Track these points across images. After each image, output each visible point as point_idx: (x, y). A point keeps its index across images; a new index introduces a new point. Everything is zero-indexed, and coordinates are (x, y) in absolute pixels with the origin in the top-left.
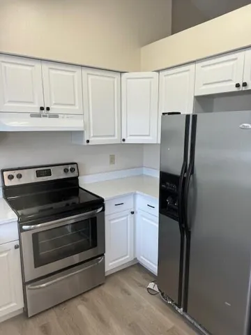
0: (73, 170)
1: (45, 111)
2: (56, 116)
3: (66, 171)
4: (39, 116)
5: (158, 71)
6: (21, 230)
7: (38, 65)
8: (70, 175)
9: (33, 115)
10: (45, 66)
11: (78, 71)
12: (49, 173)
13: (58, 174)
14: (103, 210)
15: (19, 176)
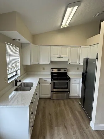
0: (66, 70)
1: (60, 57)
2: (62, 58)
3: (64, 70)
4: (59, 57)
5: (90, 46)
6: (51, 80)
7: (59, 47)
8: (65, 71)
9: (57, 57)
10: (61, 47)
11: (68, 47)
12: (60, 70)
13: (62, 71)
14: (70, 80)
15: (54, 70)
